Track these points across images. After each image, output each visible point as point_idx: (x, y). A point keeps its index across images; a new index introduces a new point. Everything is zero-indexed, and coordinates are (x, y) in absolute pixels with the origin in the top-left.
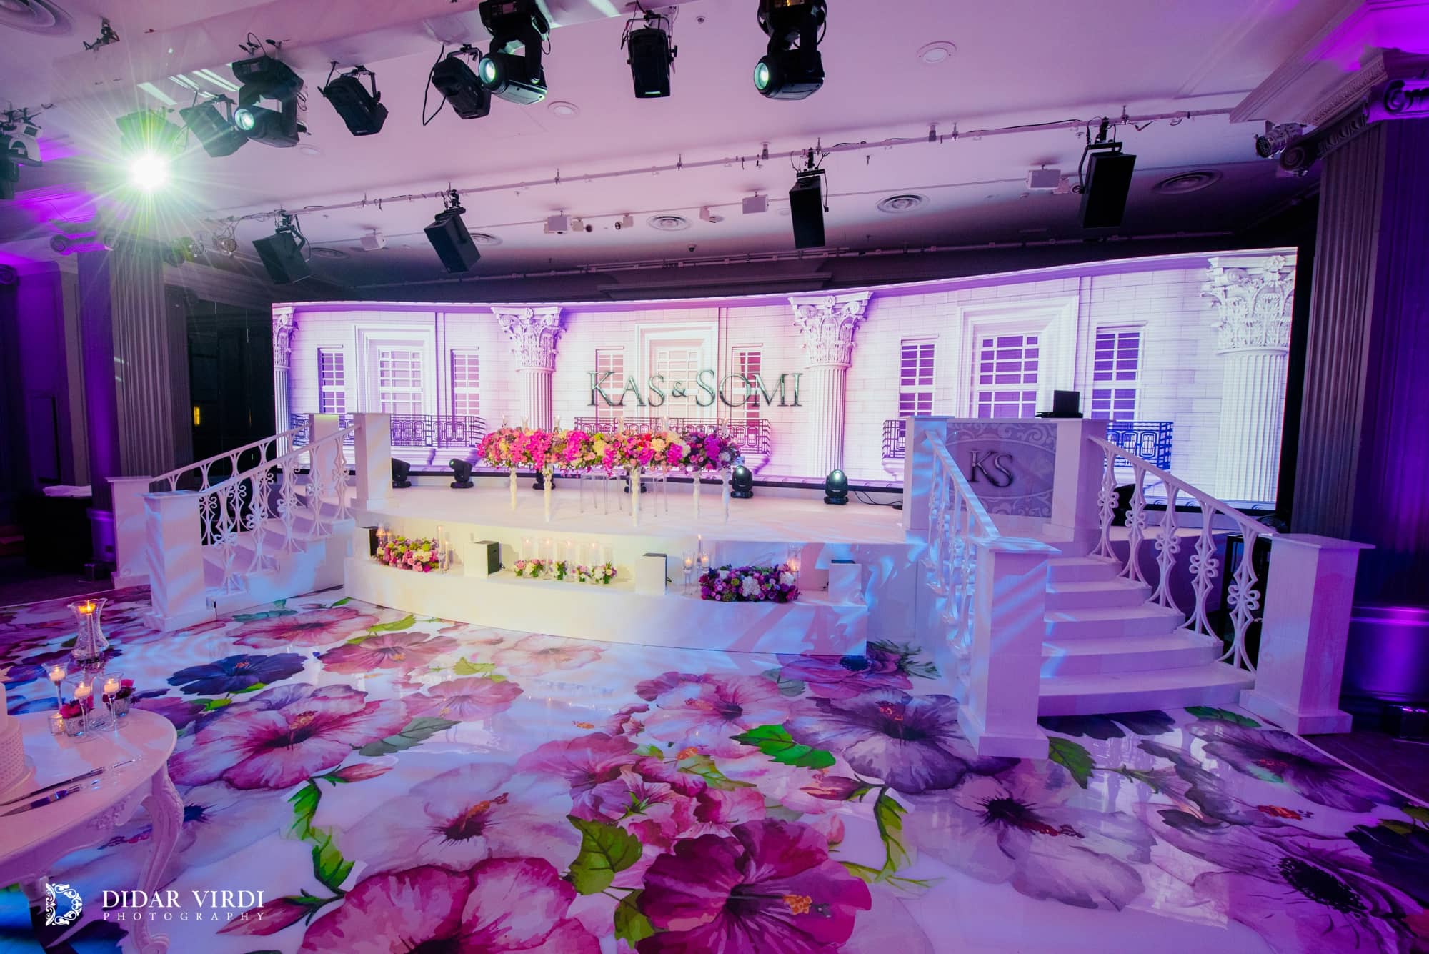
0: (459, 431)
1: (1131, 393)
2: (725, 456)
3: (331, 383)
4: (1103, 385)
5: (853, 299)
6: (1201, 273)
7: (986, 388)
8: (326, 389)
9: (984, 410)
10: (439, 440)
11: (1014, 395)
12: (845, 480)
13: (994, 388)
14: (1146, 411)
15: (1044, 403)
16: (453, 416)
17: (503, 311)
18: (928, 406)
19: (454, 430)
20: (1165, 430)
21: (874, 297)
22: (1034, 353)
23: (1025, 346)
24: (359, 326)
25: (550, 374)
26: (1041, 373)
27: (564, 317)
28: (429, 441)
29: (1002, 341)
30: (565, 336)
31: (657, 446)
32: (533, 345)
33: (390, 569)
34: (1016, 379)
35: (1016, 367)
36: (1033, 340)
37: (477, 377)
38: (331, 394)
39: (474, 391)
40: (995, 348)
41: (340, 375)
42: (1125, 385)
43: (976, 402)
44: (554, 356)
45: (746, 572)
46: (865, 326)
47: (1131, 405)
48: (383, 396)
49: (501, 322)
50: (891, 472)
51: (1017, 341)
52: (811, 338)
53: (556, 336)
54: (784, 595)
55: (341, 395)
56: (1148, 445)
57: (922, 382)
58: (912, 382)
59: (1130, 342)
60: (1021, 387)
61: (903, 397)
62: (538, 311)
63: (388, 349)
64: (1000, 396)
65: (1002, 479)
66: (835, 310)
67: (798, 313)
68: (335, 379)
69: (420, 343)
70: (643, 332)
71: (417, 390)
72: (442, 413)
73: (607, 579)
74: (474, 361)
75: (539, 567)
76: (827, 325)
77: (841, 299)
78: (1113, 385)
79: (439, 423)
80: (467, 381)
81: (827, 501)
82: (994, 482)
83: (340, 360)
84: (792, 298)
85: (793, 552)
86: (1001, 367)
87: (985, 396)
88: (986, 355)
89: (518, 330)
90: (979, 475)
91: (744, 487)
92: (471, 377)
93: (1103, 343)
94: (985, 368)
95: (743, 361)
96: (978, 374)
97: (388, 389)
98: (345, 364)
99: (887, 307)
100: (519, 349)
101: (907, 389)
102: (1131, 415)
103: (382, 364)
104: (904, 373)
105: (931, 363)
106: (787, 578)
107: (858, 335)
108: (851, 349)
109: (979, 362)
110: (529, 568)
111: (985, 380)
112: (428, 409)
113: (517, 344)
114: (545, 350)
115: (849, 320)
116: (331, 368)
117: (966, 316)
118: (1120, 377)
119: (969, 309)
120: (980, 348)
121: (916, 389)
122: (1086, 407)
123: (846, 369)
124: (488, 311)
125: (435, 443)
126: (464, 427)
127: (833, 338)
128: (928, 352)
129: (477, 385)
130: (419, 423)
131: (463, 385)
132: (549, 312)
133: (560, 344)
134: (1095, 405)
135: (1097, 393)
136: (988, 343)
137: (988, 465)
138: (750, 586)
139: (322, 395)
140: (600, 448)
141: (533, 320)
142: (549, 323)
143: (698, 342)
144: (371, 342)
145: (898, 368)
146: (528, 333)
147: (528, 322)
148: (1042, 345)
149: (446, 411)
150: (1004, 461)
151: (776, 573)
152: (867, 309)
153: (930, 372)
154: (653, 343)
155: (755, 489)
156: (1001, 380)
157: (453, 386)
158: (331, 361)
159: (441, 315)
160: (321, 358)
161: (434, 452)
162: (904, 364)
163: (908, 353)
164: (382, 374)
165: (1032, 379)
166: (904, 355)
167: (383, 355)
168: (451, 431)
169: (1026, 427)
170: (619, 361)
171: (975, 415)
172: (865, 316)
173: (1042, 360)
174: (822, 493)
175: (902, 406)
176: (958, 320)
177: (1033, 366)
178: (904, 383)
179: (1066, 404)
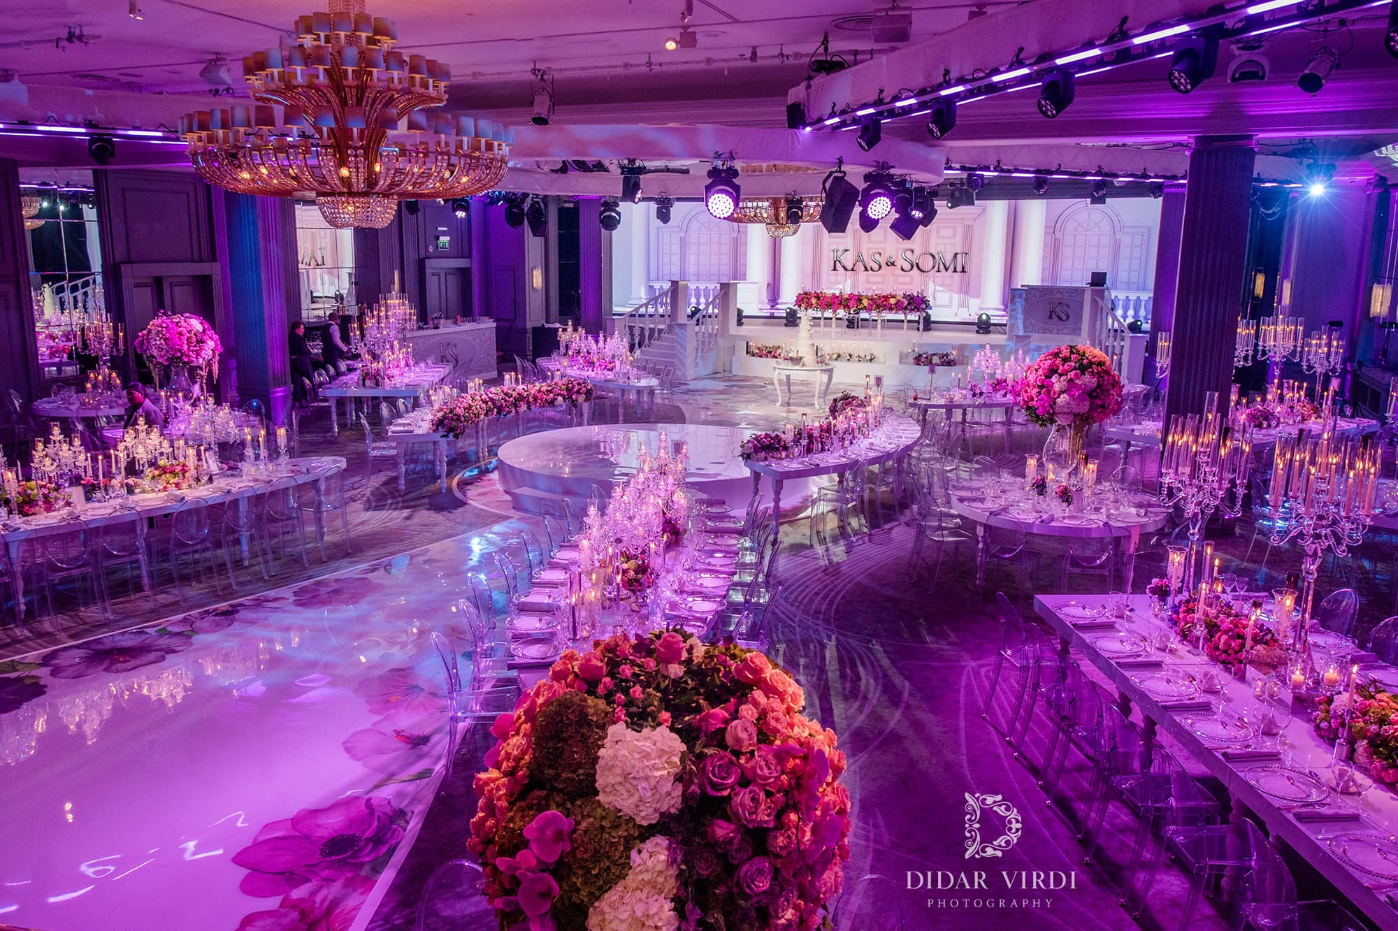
2: (924, 306)
12: (988, 320)
31: (893, 301)
33: (764, 360)
45: (935, 355)
54: (950, 363)
65: (1064, 317)
73: (871, 360)
75: (839, 356)
81: (978, 332)
82: (1060, 319)
85: (954, 347)
90: (1054, 315)
91: (928, 324)
106: (951, 357)
110: (835, 356)
137: (1058, 310)
138: (936, 360)
140: (865, 302)
150: (1066, 308)
151: (947, 355)
155: (932, 325)
174: (975, 328)
179: (1098, 279)
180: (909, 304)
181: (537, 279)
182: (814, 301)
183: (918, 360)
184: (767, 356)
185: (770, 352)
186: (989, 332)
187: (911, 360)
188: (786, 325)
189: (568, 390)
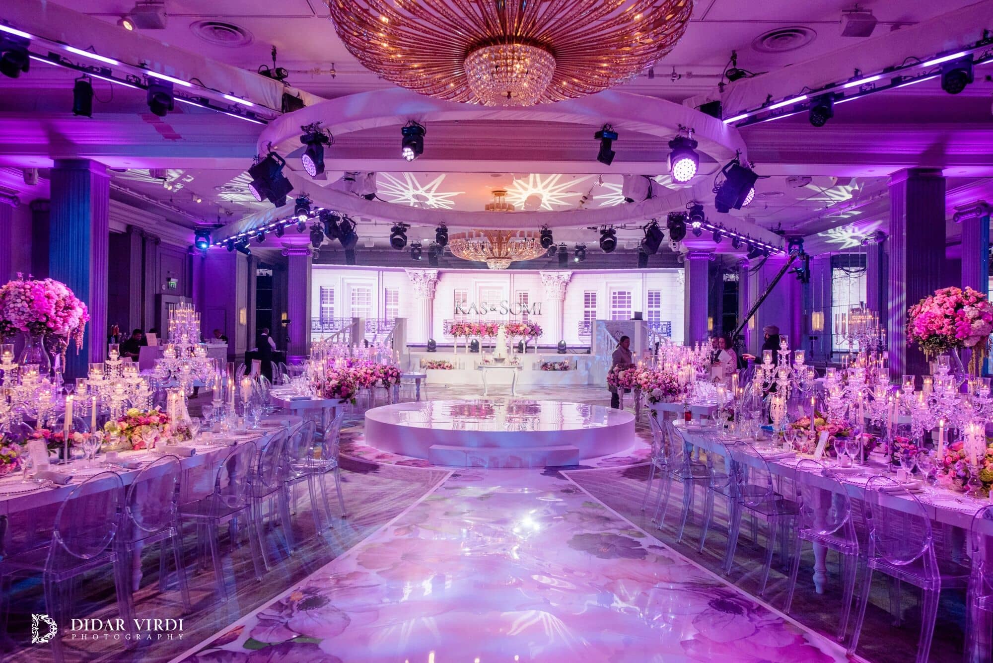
0: (388, 326)
1: (659, 312)
3: (327, 303)
4: (651, 309)
5: (566, 274)
6: (676, 274)
7: (615, 309)
8: (324, 305)
9: (614, 317)
10: (378, 330)
11: (624, 312)
12: (565, 344)
13: (617, 309)
14: (664, 318)
15: (633, 316)
16: (385, 319)
17: (410, 271)
18: (595, 316)
19: (386, 325)
20: (669, 324)
21: (573, 274)
22: (629, 298)
23: (627, 295)
24: (342, 276)
25: (432, 300)
26: (632, 304)
27: (439, 275)
28: (373, 330)
29: (620, 293)
30: (440, 284)
32: (424, 287)
34: (624, 307)
35: (624, 302)
36: (629, 293)
37: (397, 301)
38: (327, 308)
39: (395, 307)
40: (617, 295)
41: (332, 299)
42: (657, 309)
43: (612, 315)
44: (434, 292)
45: (556, 363)
46: (570, 285)
47: (659, 316)
48: (353, 309)
49: (410, 276)
50: (582, 341)
51: (624, 293)
52: (549, 288)
53: (435, 283)
54: (565, 368)
55: (332, 308)
56: (665, 329)
57: (592, 307)
58: (588, 307)
59: (658, 295)
60: (626, 309)
61: (586, 312)
62: (427, 272)
63: (356, 287)
64: (619, 312)
66: (558, 278)
67: (544, 278)
68: (329, 301)
69: (371, 285)
70: (476, 282)
71: (368, 306)
72: (380, 317)
74: (396, 294)
76: (555, 283)
77: (561, 273)
78: (654, 309)
79: (378, 322)
80: (392, 302)
81: (559, 353)
83: (332, 292)
84: (541, 272)
85: (566, 358)
86: (619, 302)
87: (614, 312)
88: (614, 298)
89: (418, 280)
92: (394, 301)
93: (650, 295)
94: (614, 302)
95: (521, 296)
96: (612, 304)
97: (355, 306)
98: (334, 294)
99: (578, 279)
100: (417, 288)
101: (587, 309)
102: (659, 319)
103: (353, 295)
104: (586, 303)
105: (595, 300)
106: (566, 365)
107: (568, 288)
108: (565, 293)
109: (612, 300)
111: (614, 306)
112: (374, 315)
113: (417, 286)
114: (430, 289)
115: (564, 282)
116: (327, 296)
117: (607, 283)
118: (656, 307)
119: (607, 280)
120: (612, 295)
121: (590, 309)
122: (645, 318)
123: (563, 301)
124: (404, 271)
125: (377, 332)
126: (390, 324)
127: (558, 289)
128: (594, 296)
129: (397, 304)
130: (369, 322)
131: (391, 304)
132: (432, 272)
133: (437, 287)
134: (649, 316)
135: (649, 312)
136: (615, 293)
138: (557, 366)
139: (322, 308)
141: (425, 276)
142: (432, 277)
143: (501, 288)
144: (348, 284)
145: (583, 301)
146: (422, 281)
147: (422, 276)
148: (632, 295)
149: (382, 316)
152: (571, 278)
153: (595, 303)
154: (480, 288)
156: (619, 307)
157: (386, 305)
158: (327, 292)
159: (381, 272)
160: (322, 291)
161: (376, 336)
162: (586, 300)
163: (587, 296)
164: (353, 299)
165: (629, 306)
166: (586, 296)
167: (354, 290)
168: (384, 326)
169: (627, 323)
170: (465, 295)
171: (611, 319)
172: (570, 281)
173: (632, 300)
174: (557, 350)
175: (585, 316)
176: (605, 283)
177: (629, 302)
178: (586, 307)
179: (638, 316)
180: (532, 331)
181: (242, 316)
182: (467, 329)
183: (545, 366)
184: (437, 368)
185: (440, 365)
186: (565, 353)
187: (538, 367)
188: (428, 351)
189: (386, 373)
